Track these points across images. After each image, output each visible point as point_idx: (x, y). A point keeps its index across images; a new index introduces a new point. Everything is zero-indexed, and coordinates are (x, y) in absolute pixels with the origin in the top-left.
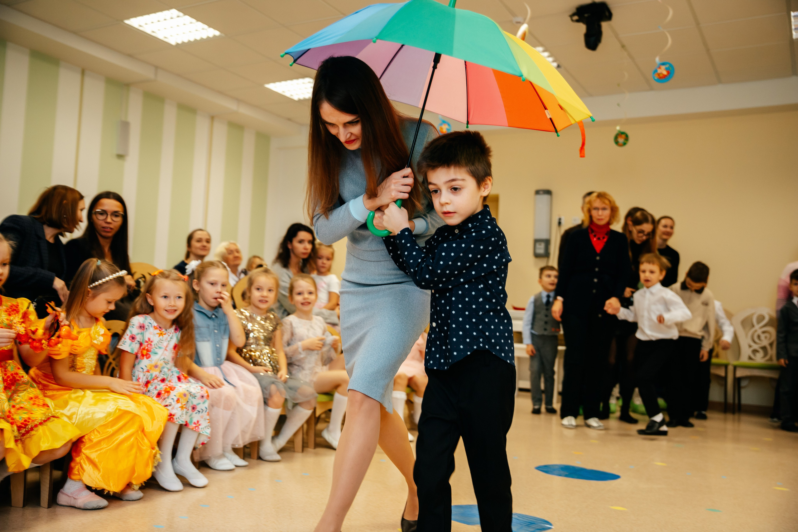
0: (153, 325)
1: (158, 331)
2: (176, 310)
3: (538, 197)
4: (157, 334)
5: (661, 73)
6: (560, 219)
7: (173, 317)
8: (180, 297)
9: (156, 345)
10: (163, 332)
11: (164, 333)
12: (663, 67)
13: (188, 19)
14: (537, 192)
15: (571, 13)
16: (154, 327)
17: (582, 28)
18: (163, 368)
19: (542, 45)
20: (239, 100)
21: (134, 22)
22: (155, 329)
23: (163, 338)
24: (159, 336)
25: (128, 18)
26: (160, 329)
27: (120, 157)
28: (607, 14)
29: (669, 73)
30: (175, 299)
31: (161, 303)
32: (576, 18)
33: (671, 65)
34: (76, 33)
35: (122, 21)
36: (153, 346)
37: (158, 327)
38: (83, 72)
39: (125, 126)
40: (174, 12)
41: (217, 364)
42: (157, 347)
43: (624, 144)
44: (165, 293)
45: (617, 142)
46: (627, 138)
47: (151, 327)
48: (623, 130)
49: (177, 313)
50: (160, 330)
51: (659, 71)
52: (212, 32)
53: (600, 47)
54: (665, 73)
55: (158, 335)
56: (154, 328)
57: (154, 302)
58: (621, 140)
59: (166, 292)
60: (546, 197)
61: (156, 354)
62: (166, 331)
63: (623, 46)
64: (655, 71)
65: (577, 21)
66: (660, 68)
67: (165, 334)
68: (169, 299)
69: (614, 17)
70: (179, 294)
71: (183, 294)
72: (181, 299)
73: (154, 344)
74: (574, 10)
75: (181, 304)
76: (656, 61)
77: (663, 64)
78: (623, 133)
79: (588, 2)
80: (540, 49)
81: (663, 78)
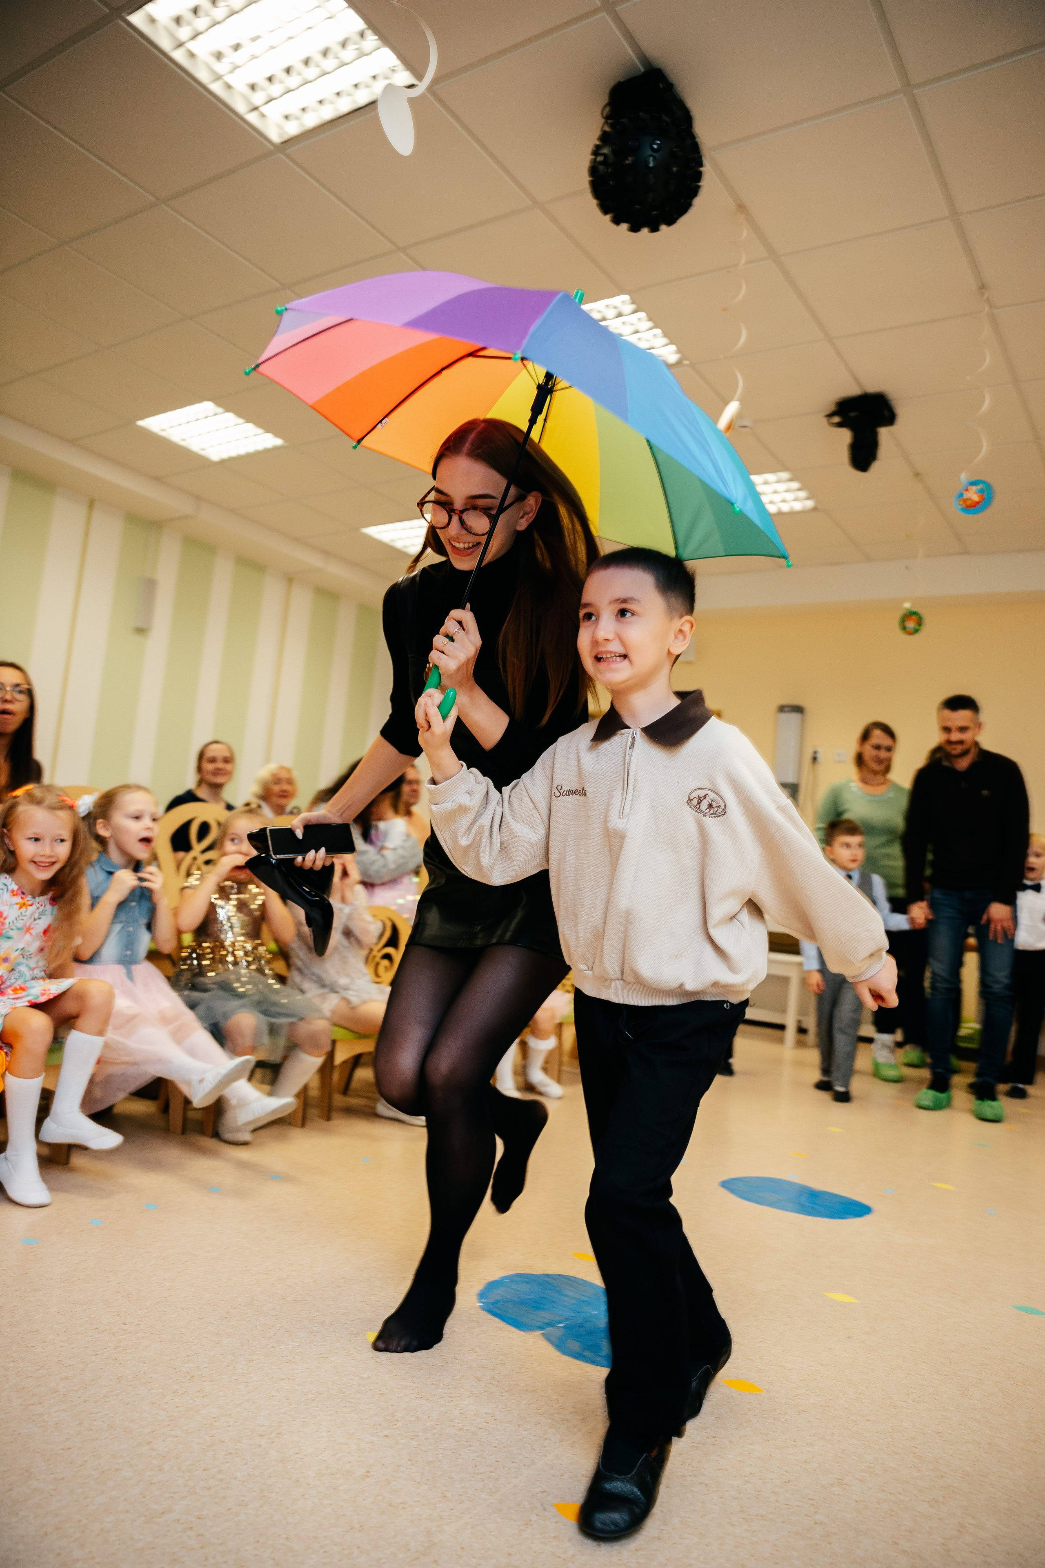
0: (10, 888)
1: (18, 899)
2: (54, 863)
3: (784, 716)
4: (16, 904)
5: (970, 499)
6: (815, 752)
7: (46, 875)
8: (62, 841)
9: (11, 924)
10: (28, 901)
11: (30, 903)
12: (974, 488)
13: (230, 418)
14: (782, 709)
15: (827, 413)
16: (13, 891)
17: (845, 436)
18: (19, 964)
19: (785, 469)
20: (327, 553)
21: (156, 424)
22: (14, 895)
23: (25, 912)
24: (20, 908)
25: (142, 418)
26: (23, 896)
27: (141, 631)
28: (887, 413)
29: (983, 498)
30: (54, 842)
31: (26, 849)
32: (836, 419)
33: (988, 485)
34: (72, 442)
35: (132, 422)
36: (7, 926)
37: (20, 892)
38: (91, 504)
39: (149, 586)
40: (208, 406)
41: (125, 961)
42: (13, 927)
43: (916, 631)
44: (35, 834)
45: (904, 628)
46: (920, 622)
47: (7, 891)
48: (915, 609)
49: (57, 867)
50: (22, 898)
51: (967, 495)
52: (269, 441)
53: (876, 467)
54: (976, 498)
55: (18, 906)
56: (12, 894)
57: (13, 845)
58: (911, 624)
59: (37, 830)
60: (795, 717)
61: (10, 940)
62: (33, 900)
63: (917, 475)
64: (960, 495)
65: (840, 425)
66: (967, 490)
67: (31, 905)
68: (41, 842)
69: (901, 420)
70: (60, 835)
71: (67, 834)
72: (64, 843)
73: (9, 923)
74: (833, 408)
75: (63, 851)
76: (964, 477)
77: (973, 484)
78: (914, 613)
79: (854, 391)
80: (785, 475)
81: (971, 507)
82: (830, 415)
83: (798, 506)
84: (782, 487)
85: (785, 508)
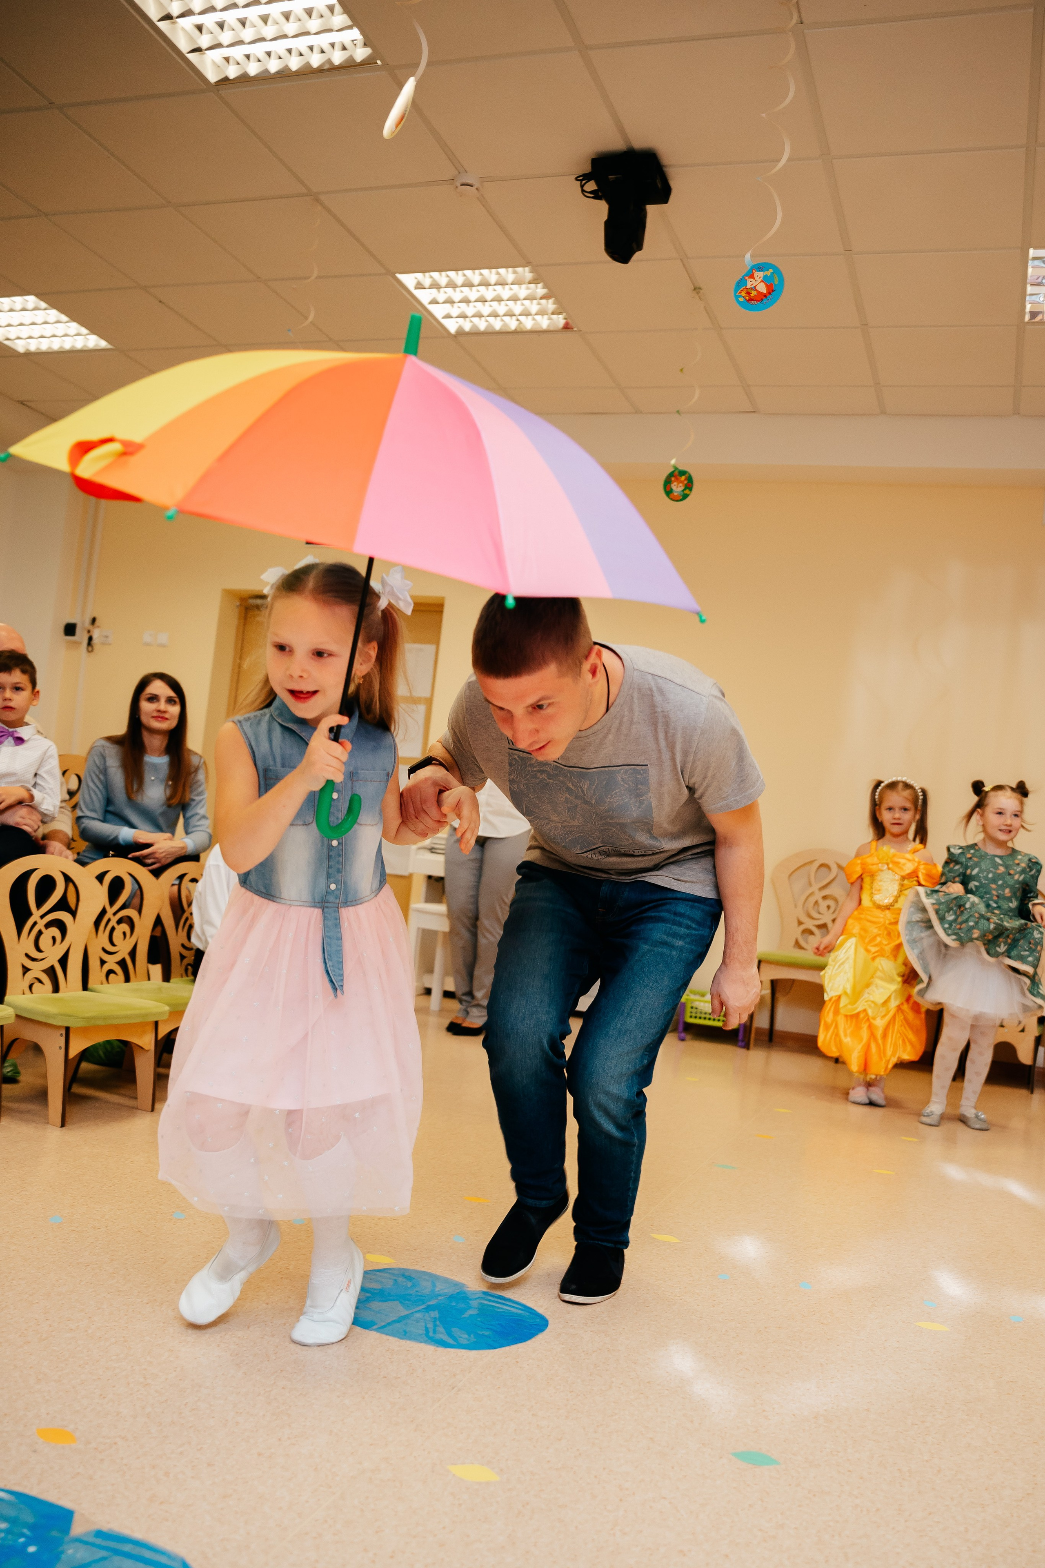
5: (753, 289)
12: (759, 275)
15: (580, 174)
17: (601, 212)
19: (526, 262)
28: (659, 185)
29: (771, 290)
32: (591, 186)
33: (777, 271)
43: (684, 497)
45: (668, 492)
46: (689, 485)
48: (681, 464)
51: (750, 283)
54: (762, 288)
58: (677, 488)
63: (697, 289)
64: (741, 282)
65: (596, 195)
66: (751, 276)
69: (677, 198)
74: (587, 168)
76: (748, 259)
77: (760, 268)
78: (682, 473)
79: (614, 143)
80: (526, 273)
81: (754, 299)
82: (584, 178)
83: (544, 323)
84: (522, 291)
85: (528, 324)
